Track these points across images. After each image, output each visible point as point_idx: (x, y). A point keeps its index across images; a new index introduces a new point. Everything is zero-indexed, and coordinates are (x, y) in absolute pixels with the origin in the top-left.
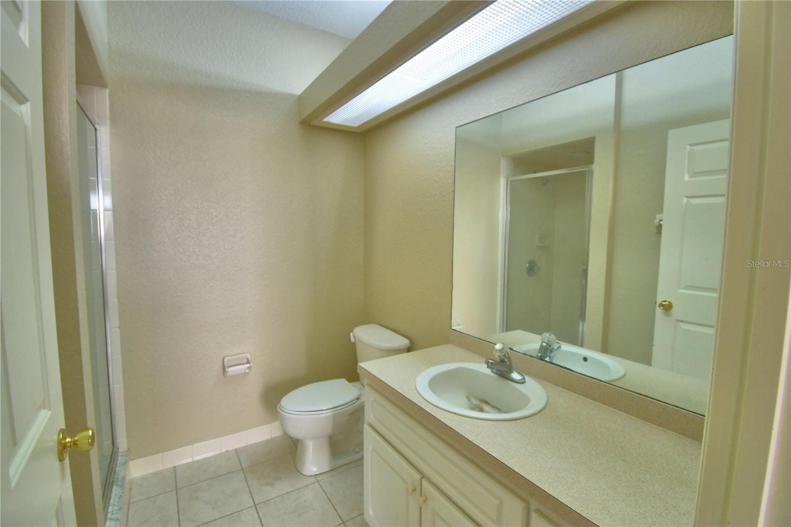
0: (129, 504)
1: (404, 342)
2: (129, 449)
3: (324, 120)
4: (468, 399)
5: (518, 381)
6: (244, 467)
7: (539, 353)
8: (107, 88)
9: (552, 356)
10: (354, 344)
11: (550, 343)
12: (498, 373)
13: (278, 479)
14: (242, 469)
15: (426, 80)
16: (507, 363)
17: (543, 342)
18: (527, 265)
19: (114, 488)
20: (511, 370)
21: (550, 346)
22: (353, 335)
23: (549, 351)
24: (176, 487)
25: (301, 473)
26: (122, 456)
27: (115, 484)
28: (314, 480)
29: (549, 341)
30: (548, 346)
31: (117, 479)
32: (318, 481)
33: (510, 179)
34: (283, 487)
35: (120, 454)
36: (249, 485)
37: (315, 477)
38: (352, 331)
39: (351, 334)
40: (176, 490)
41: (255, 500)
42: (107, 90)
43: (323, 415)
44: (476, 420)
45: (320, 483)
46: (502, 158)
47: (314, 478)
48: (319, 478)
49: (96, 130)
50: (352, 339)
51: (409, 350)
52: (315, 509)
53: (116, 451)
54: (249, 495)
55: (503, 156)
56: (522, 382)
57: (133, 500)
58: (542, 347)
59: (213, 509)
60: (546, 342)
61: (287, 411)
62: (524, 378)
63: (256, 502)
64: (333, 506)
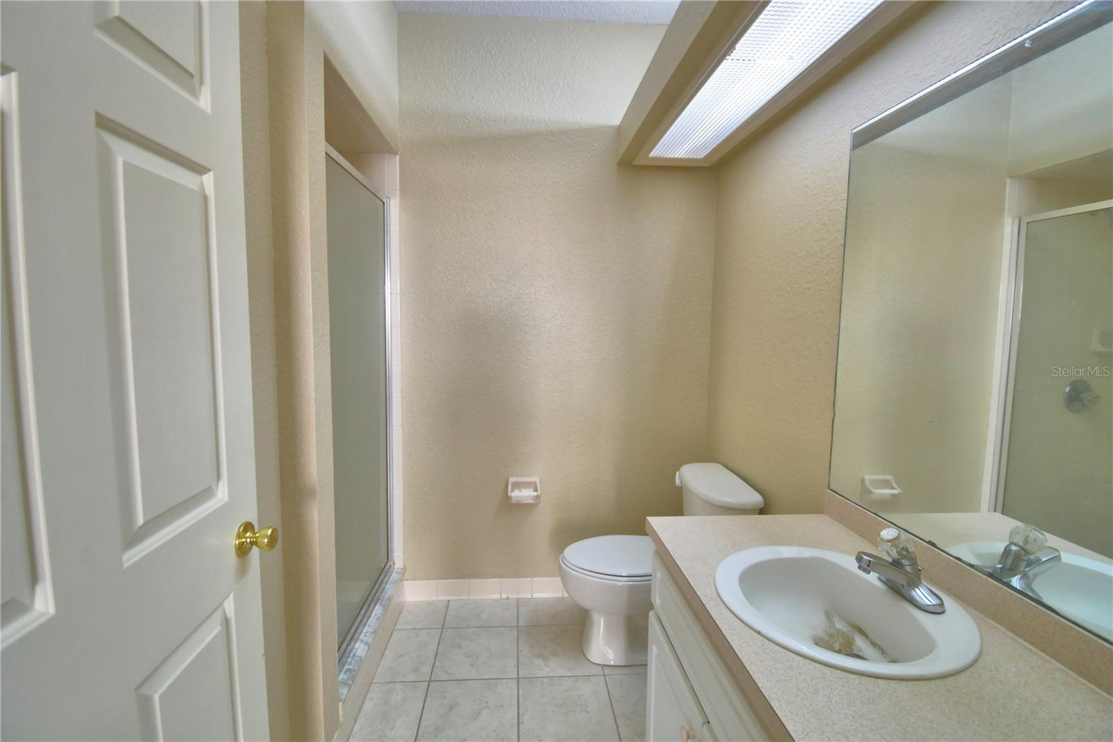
0: (394, 630)
1: (755, 498)
2: (405, 566)
3: (651, 155)
4: (828, 616)
5: (926, 608)
6: (520, 625)
7: (1000, 563)
8: (397, 154)
9: (1031, 574)
10: (681, 488)
11: (1028, 547)
12: (889, 583)
13: (555, 654)
14: (518, 626)
15: (791, 58)
16: (908, 569)
17: (1012, 543)
18: (1068, 389)
19: (377, 606)
20: (914, 583)
21: (1027, 552)
22: (679, 474)
23: (1024, 564)
24: (443, 625)
25: (584, 655)
26: (397, 573)
27: (379, 601)
28: (598, 670)
29: (1026, 541)
30: (1022, 552)
31: (384, 597)
32: (604, 675)
33: (1025, 220)
34: (555, 667)
35: (395, 570)
36: (520, 649)
37: (603, 669)
38: (678, 470)
39: (678, 473)
40: (443, 628)
41: (520, 672)
42: (398, 157)
43: (620, 584)
44: (793, 655)
45: (607, 678)
46: (1008, 180)
47: (600, 668)
48: (607, 671)
49: (384, 203)
50: (678, 482)
51: (762, 511)
52: (588, 713)
53: (390, 566)
54: (515, 663)
55: (1010, 177)
56: (938, 610)
57: (398, 627)
58: (1007, 551)
59: (472, 665)
60: (1021, 544)
61: (569, 565)
62: (942, 604)
63: (520, 675)
64: (615, 718)
